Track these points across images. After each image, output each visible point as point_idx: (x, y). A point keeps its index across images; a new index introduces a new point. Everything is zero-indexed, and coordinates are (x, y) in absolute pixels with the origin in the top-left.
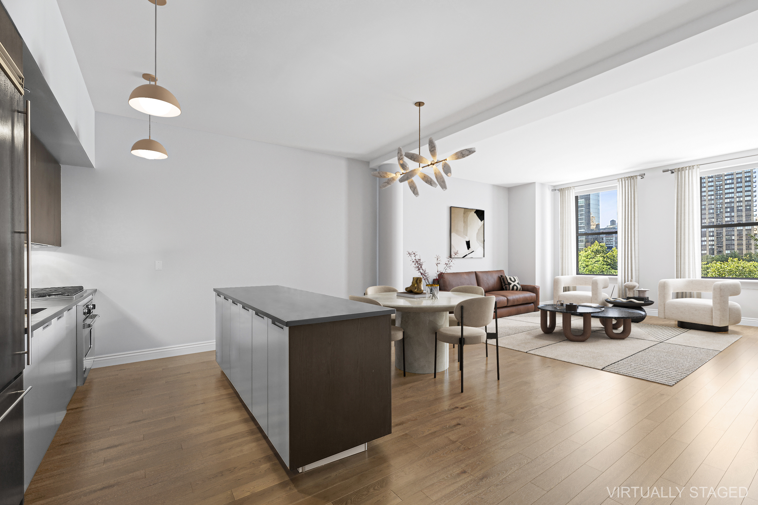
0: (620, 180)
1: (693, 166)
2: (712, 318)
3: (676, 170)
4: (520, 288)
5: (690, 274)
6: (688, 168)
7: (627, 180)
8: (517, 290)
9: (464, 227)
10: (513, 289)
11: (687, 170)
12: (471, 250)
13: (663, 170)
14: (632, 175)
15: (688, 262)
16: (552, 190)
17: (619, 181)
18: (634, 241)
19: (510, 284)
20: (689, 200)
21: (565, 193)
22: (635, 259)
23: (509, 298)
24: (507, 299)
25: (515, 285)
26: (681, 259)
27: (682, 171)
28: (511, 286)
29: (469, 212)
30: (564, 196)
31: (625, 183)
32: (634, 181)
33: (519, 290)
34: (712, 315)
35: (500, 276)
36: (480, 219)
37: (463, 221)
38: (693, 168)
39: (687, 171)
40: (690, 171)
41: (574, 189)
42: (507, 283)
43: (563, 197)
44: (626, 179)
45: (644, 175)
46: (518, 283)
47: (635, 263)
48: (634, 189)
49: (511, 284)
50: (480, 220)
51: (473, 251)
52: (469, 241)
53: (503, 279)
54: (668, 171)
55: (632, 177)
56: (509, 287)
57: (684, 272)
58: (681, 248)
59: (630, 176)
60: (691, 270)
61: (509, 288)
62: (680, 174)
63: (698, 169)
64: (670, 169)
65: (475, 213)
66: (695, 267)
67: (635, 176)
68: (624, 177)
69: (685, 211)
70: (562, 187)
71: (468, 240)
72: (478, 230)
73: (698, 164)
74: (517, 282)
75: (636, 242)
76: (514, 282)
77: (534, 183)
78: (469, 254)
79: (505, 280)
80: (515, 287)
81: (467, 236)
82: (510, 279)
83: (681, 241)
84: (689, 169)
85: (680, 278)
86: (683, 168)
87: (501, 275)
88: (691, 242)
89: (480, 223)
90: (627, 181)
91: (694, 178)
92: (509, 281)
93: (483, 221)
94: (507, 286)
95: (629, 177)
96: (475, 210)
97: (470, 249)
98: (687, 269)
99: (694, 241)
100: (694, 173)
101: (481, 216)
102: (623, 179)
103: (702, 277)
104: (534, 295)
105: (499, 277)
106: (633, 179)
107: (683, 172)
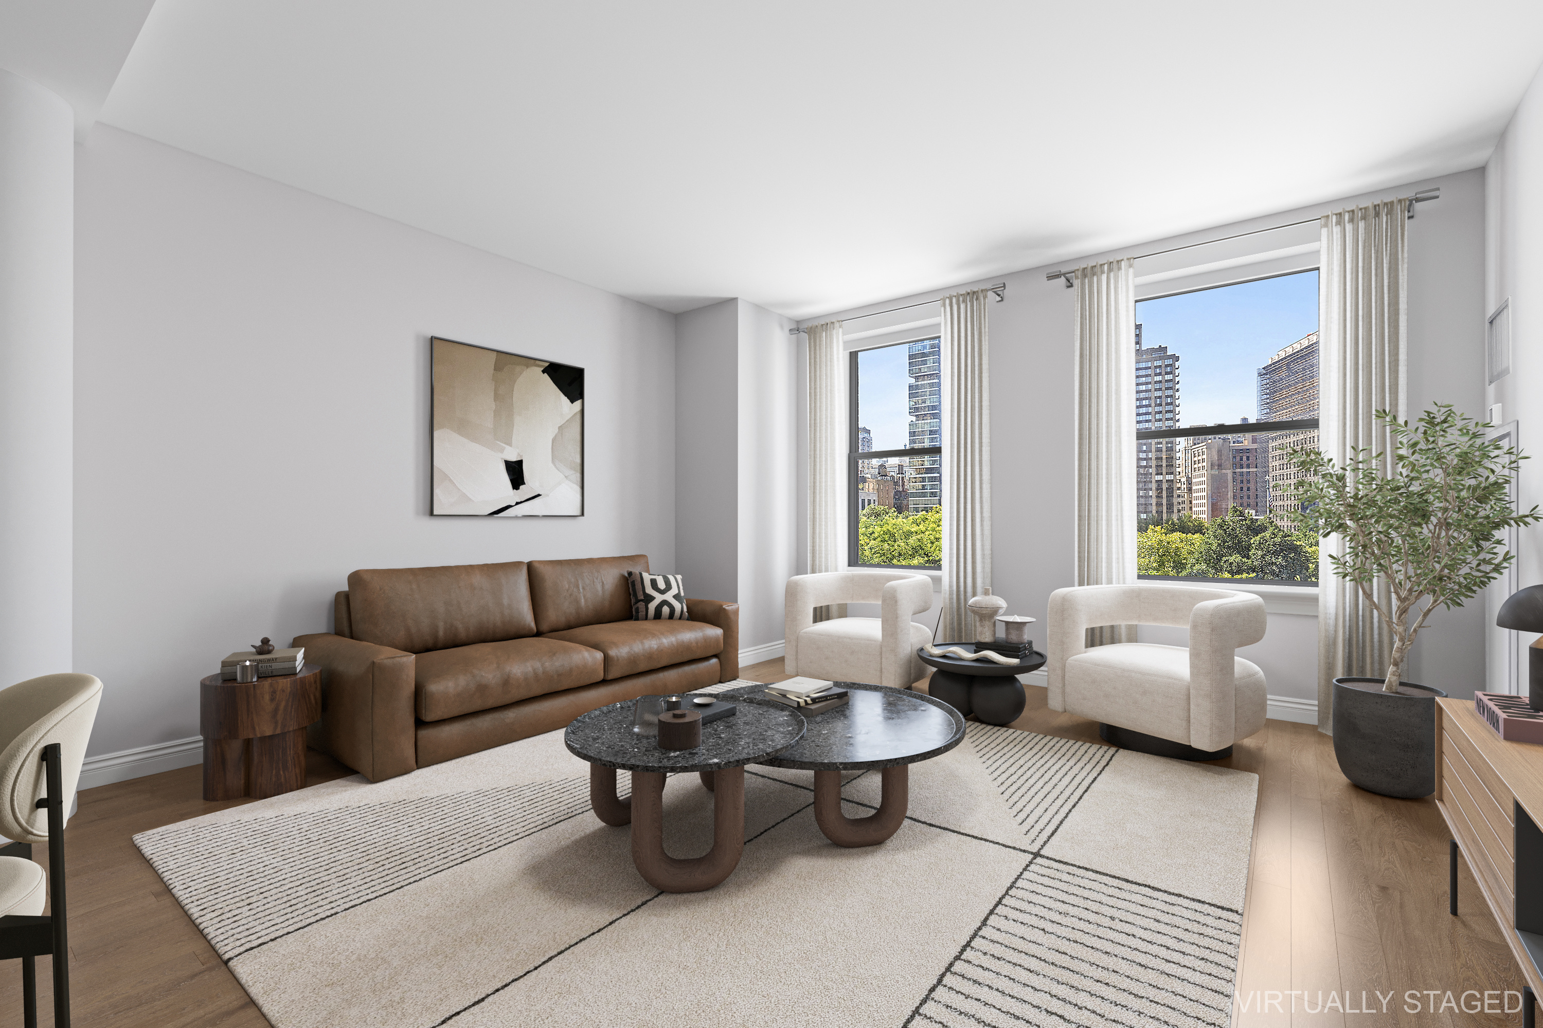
0: (947, 301)
1: (1118, 262)
2: (1189, 722)
3: (1079, 274)
4: (682, 611)
5: (1112, 569)
6: (1106, 267)
7: (963, 301)
8: (671, 616)
9: (497, 413)
10: (658, 615)
11: (1104, 273)
12: (525, 491)
13: (1047, 274)
14: (975, 290)
15: (1107, 536)
16: (790, 330)
17: (944, 305)
18: (981, 475)
19: (650, 598)
20: (1108, 359)
21: (821, 337)
22: (982, 525)
23: (613, 652)
24: (606, 658)
25: (664, 603)
26: (1089, 524)
27: (1094, 275)
28: (652, 606)
29: (518, 369)
30: (818, 348)
31: (959, 308)
32: (980, 305)
33: (680, 618)
34: (1189, 710)
35: (626, 575)
36: (566, 394)
37: (492, 394)
38: (1119, 268)
39: (1104, 277)
40: (1112, 274)
41: (840, 327)
42: (642, 598)
43: (815, 349)
44: (961, 299)
45: (1004, 286)
46: (677, 597)
47: (982, 534)
48: (980, 328)
49: (652, 598)
50: (565, 400)
51: (539, 495)
52: (520, 463)
53: (633, 583)
54: (1058, 276)
55: (974, 292)
56: (647, 609)
57: (1097, 564)
58: (1089, 494)
59: (969, 291)
60: (1114, 556)
61: (644, 613)
62: (1087, 286)
63: (1131, 270)
64: (1063, 270)
65: (544, 372)
66: (1123, 548)
67: (982, 291)
68: (955, 294)
69: (1100, 391)
70: (815, 323)
71: (513, 458)
72: (559, 428)
73: (1129, 257)
74: (674, 591)
75: (986, 477)
76: (662, 592)
77: (734, 300)
78: (517, 503)
79: (638, 586)
80: (666, 610)
81: (511, 446)
82: (654, 583)
83: (1089, 475)
84: (1110, 270)
85: (1088, 585)
86: (1095, 266)
87: (630, 570)
88: (1113, 476)
89: (566, 407)
90: (962, 306)
91: (1120, 296)
92: (649, 590)
93: (578, 403)
94: (641, 605)
95: (968, 293)
96: (547, 364)
97: (521, 487)
98: (1104, 556)
99: (1121, 475)
100: (1120, 283)
101: (570, 384)
102: (954, 300)
103: (1140, 577)
104: (718, 632)
105: (623, 576)
106: (977, 299)
107: (1095, 278)
